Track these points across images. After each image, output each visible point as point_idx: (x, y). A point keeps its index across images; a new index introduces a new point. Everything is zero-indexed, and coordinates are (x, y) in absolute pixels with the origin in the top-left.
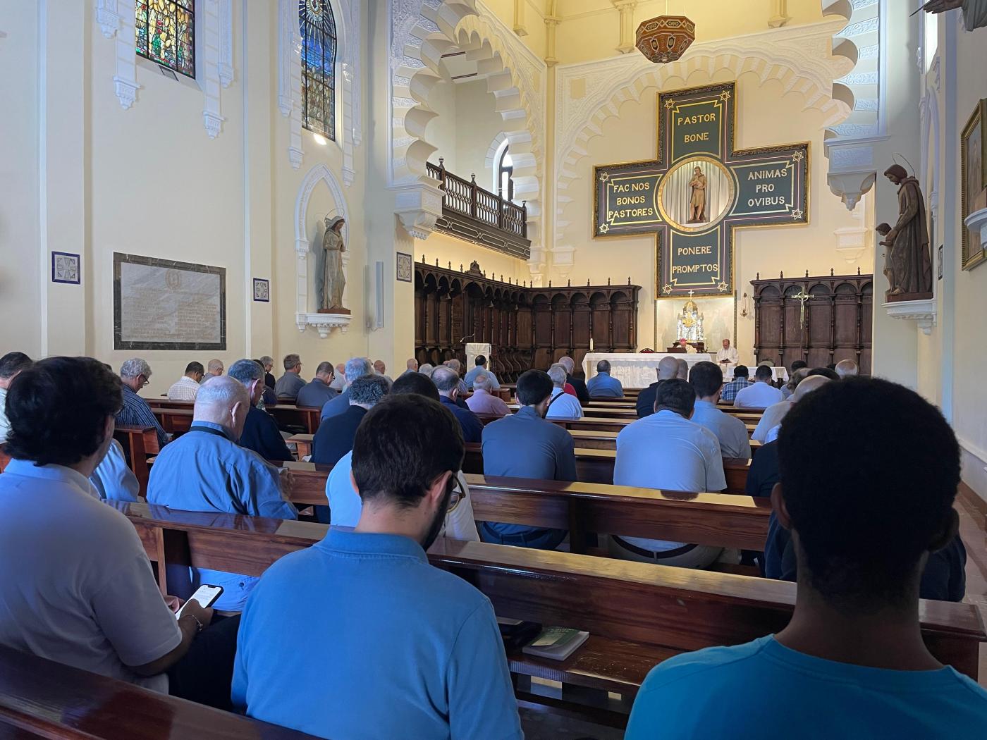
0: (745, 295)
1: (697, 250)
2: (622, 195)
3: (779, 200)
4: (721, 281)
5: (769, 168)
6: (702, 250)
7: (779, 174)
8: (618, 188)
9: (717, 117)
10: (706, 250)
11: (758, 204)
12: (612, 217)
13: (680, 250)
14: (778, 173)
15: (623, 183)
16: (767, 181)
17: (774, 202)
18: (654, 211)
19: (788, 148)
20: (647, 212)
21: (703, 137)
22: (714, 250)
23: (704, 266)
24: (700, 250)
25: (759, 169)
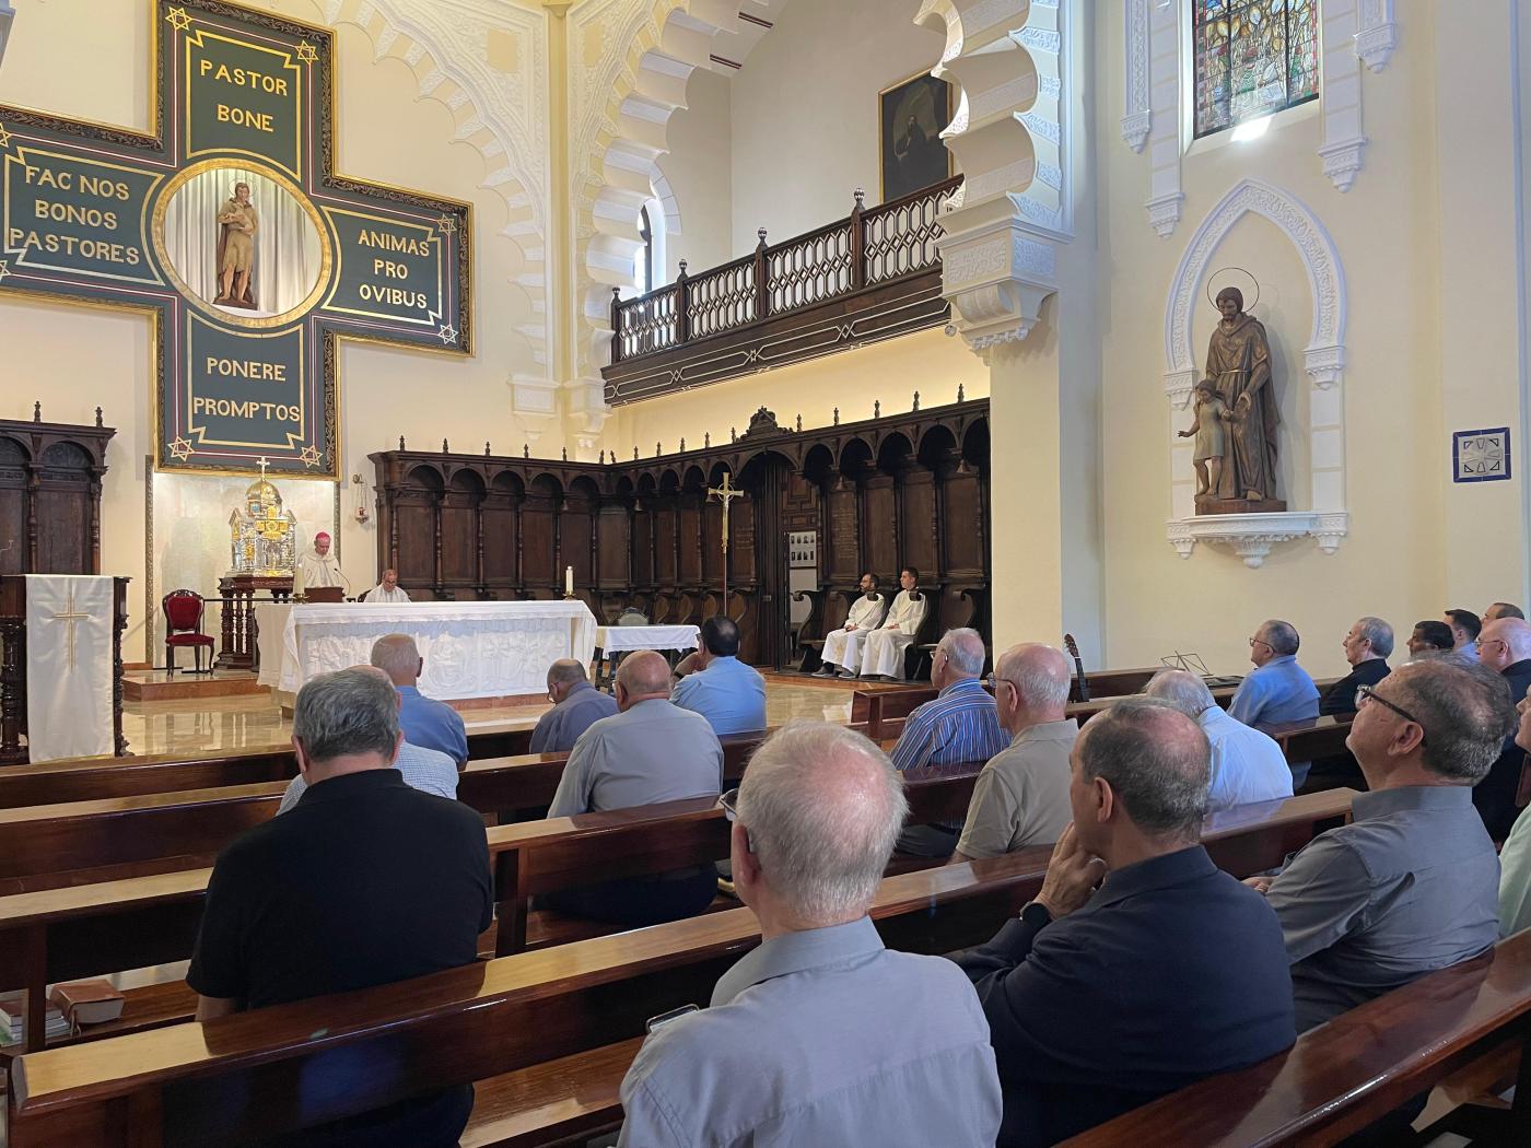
0: (357, 480)
1: (252, 370)
2: (50, 194)
3: (416, 301)
4: (307, 443)
5: (399, 233)
6: (265, 371)
7: (415, 248)
8: (39, 175)
9: (291, 88)
10: (273, 372)
11: (379, 298)
12: (19, 244)
13: (211, 362)
14: (413, 246)
15: (56, 167)
16: (396, 257)
17: (409, 301)
18: (141, 255)
19: (432, 204)
20: (123, 254)
21: (262, 122)
22: (291, 373)
23: (268, 406)
24: (260, 370)
25: (381, 228)
